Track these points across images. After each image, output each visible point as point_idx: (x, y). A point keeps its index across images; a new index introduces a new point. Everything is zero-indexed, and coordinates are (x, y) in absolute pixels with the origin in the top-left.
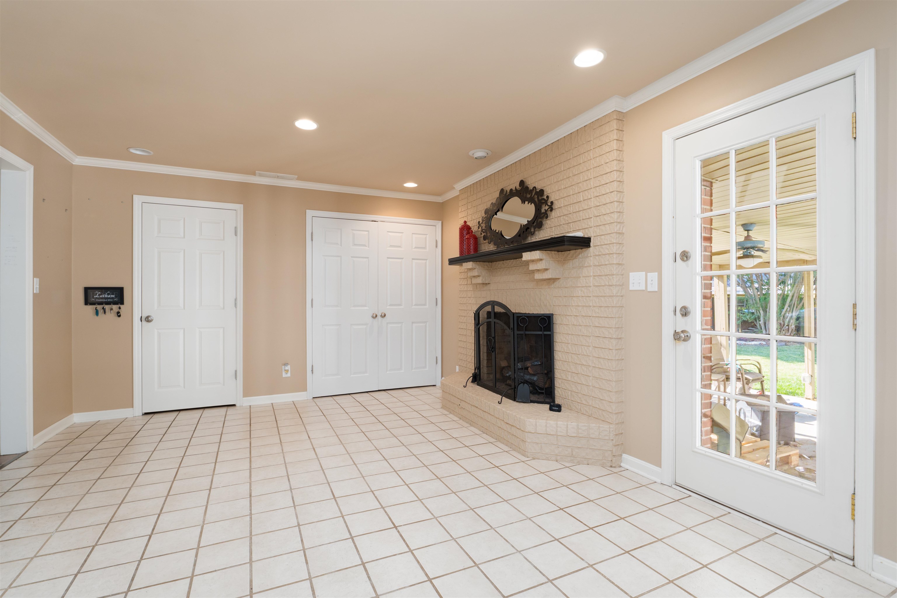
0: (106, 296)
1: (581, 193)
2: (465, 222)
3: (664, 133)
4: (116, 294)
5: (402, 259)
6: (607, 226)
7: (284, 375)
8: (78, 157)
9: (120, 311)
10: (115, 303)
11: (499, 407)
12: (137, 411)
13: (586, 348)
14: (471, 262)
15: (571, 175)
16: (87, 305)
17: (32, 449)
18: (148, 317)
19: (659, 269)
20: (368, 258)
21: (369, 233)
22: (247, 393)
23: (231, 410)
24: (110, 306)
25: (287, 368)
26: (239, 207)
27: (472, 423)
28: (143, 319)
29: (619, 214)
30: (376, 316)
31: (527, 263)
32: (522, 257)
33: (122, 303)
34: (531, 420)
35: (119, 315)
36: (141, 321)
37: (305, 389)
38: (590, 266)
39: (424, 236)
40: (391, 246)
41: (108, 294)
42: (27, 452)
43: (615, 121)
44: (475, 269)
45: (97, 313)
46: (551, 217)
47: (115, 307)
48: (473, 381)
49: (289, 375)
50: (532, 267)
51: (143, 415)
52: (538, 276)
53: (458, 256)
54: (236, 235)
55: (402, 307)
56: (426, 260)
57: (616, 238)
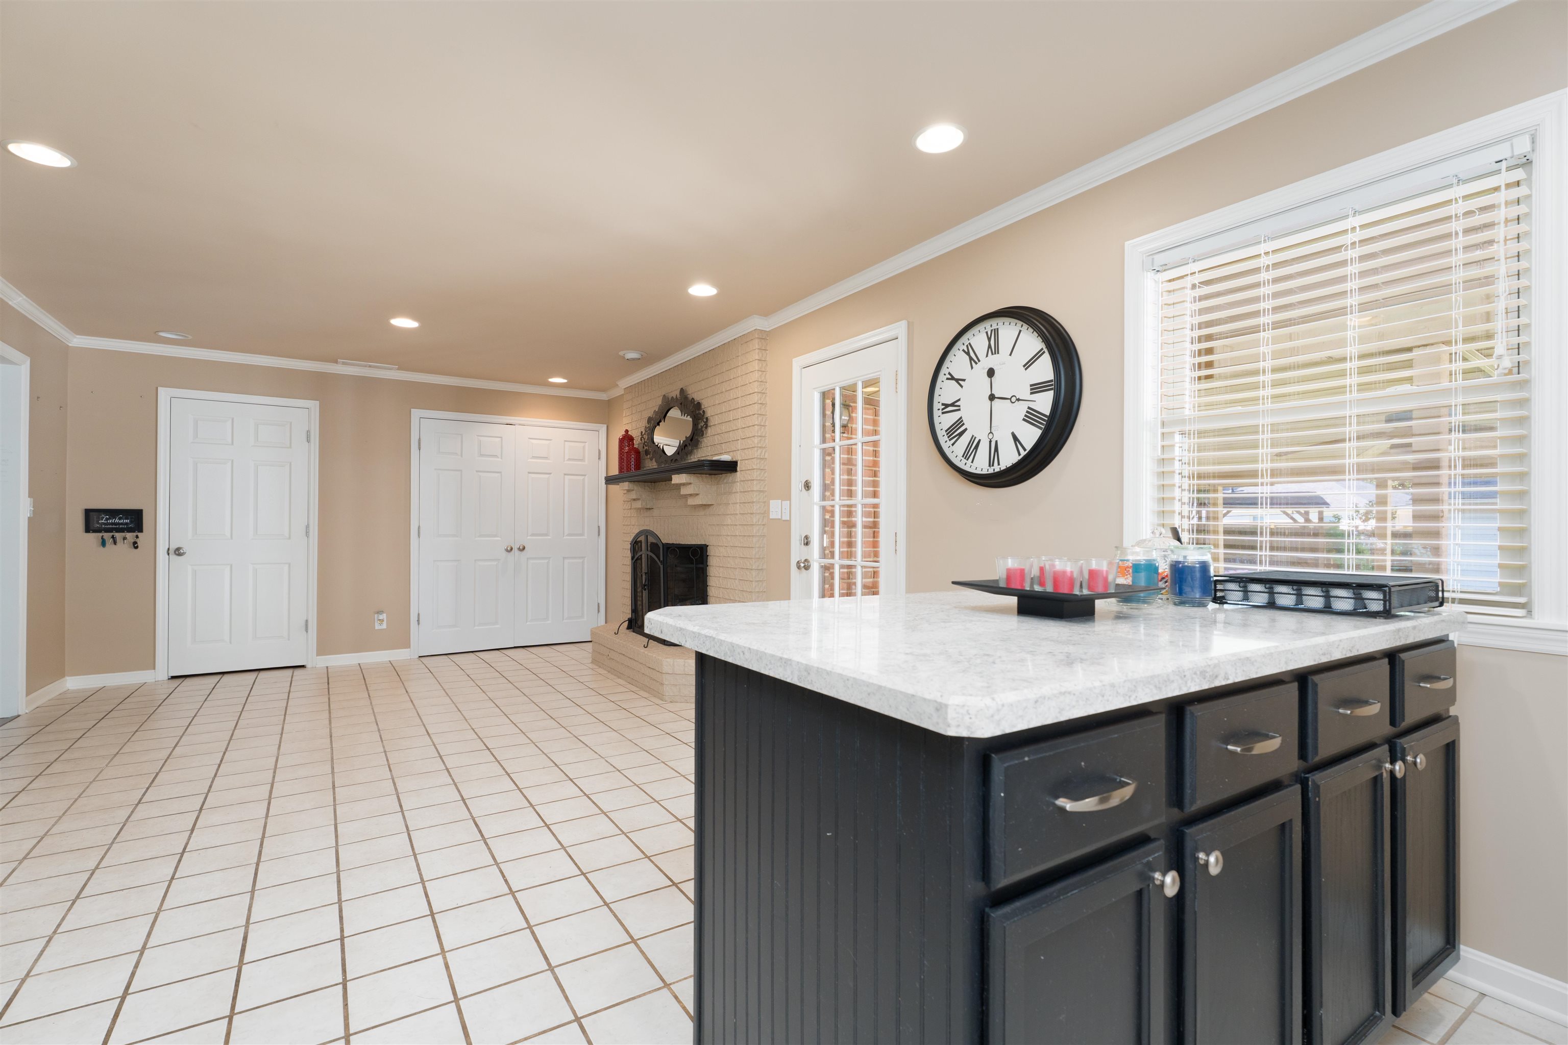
0: (117, 521)
1: (731, 412)
2: (627, 431)
3: (793, 359)
4: (131, 518)
5: (550, 474)
6: (749, 450)
7: (377, 627)
8: (78, 336)
9: (138, 540)
10: (130, 530)
11: (643, 650)
12: (161, 673)
13: (733, 581)
14: (627, 483)
15: (724, 390)
16: (89, 532)
17: (24, 713)
18: (178, 549)
19: (788, 497)
20: (500, 472)
21: (502, 440)
22: (323, 649)
23: (298, 672)
24: (123, 534)
25: (381, 617)
26: (314, 405)
27: (619, 675)
28: (171, 551)
29: (760, 438)
30: (512, 549)
31: (679, 486)
32: (671, 480)
33: (141, 530)
34: (668, 660)
35: (135, 545)
36: (169, 554)
37: (406, 644)
38: (737, 492)
39: (582, 445)
40: (534, 457)
41: (120, 519)
42: (19, 716)
43: (757, 341)
44: (633, 490)
45: (103, 543)
46: (708, 435)
47: (130, 536)
48: (629, 627)
49: (384, 626)
50: (684, 491)
51: (169, 679)
52: (691, 502)
53: (618, 473)
54: (308, 441)
55: (549, 538)
56: (585, 475)
57: (757, 463)
